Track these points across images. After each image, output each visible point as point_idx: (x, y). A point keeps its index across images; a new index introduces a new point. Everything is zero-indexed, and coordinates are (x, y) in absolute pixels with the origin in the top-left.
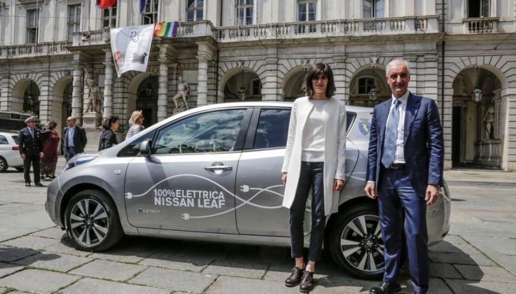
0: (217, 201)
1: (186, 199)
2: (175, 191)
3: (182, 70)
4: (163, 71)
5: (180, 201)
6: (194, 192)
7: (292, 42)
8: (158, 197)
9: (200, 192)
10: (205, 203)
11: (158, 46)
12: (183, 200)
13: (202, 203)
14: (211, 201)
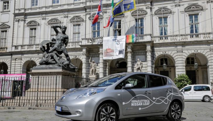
0: (148, 103)
1: (140, 103)
2: (137, 101)
3: (135, 55)
4: (129, 56)
5: (138, 104)
6: (142, 100)
7: (189, 43)
8: (133, 103)
9: (144, 100)
10: (145, 104)
11: (127, 45)
12: (139, 103)
13: (144, 104)
14: (146, 103)
